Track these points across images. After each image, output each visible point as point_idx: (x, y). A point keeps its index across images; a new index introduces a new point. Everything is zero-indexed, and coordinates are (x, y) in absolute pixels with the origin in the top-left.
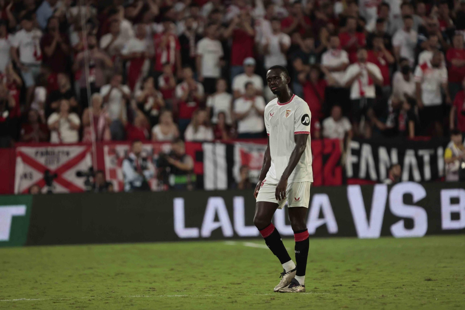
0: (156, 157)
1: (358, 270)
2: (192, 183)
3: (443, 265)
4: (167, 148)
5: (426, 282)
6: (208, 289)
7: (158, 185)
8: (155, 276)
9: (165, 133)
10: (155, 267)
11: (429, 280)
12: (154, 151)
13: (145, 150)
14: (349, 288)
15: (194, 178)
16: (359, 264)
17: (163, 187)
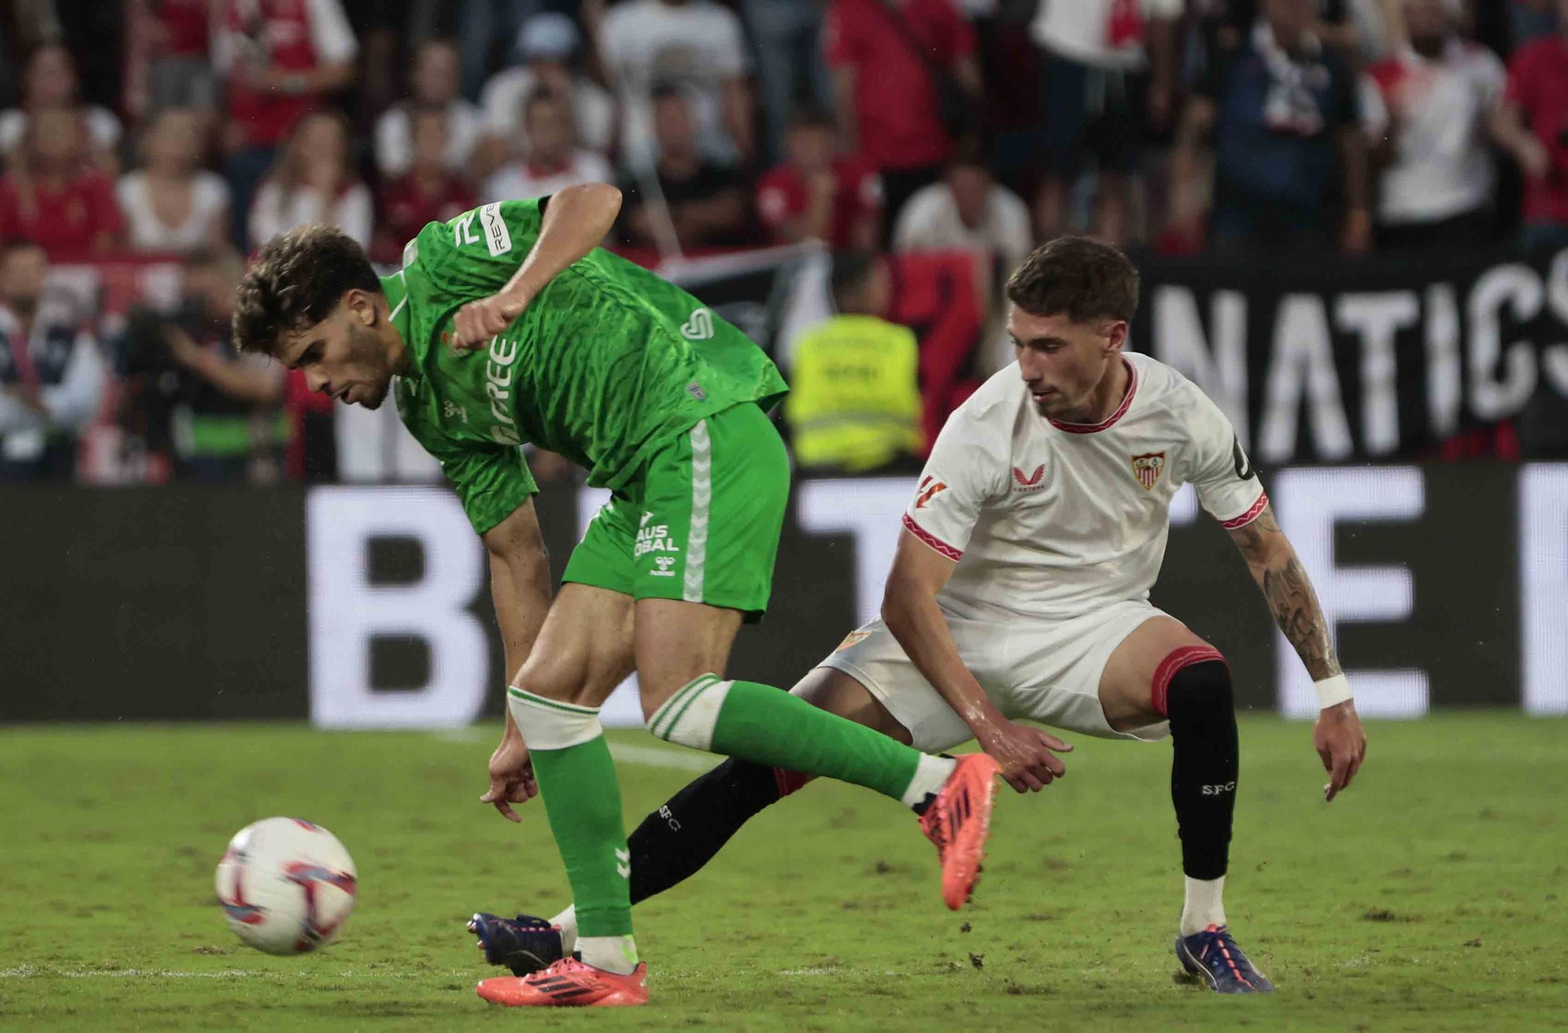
0: (114, 324)
1: (1053, 865)
2: (275, 451)
3: (1446, 848)
4: (162, 287)
5: (1368, 924)
6: (349, 946)
7: (124, 456)
8: (103, 878)
9: (170, 217)
10: (106, 837)
11: (1384, 917)
12: (104, 298)
13: (66, 295)
14: (1011, 948)
15: (285, 429)
16: (1057, 841)
17: (146, 468)
